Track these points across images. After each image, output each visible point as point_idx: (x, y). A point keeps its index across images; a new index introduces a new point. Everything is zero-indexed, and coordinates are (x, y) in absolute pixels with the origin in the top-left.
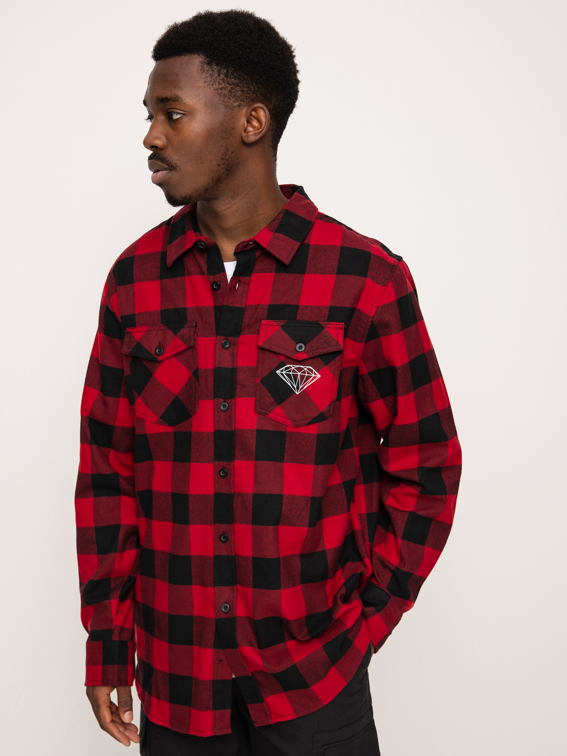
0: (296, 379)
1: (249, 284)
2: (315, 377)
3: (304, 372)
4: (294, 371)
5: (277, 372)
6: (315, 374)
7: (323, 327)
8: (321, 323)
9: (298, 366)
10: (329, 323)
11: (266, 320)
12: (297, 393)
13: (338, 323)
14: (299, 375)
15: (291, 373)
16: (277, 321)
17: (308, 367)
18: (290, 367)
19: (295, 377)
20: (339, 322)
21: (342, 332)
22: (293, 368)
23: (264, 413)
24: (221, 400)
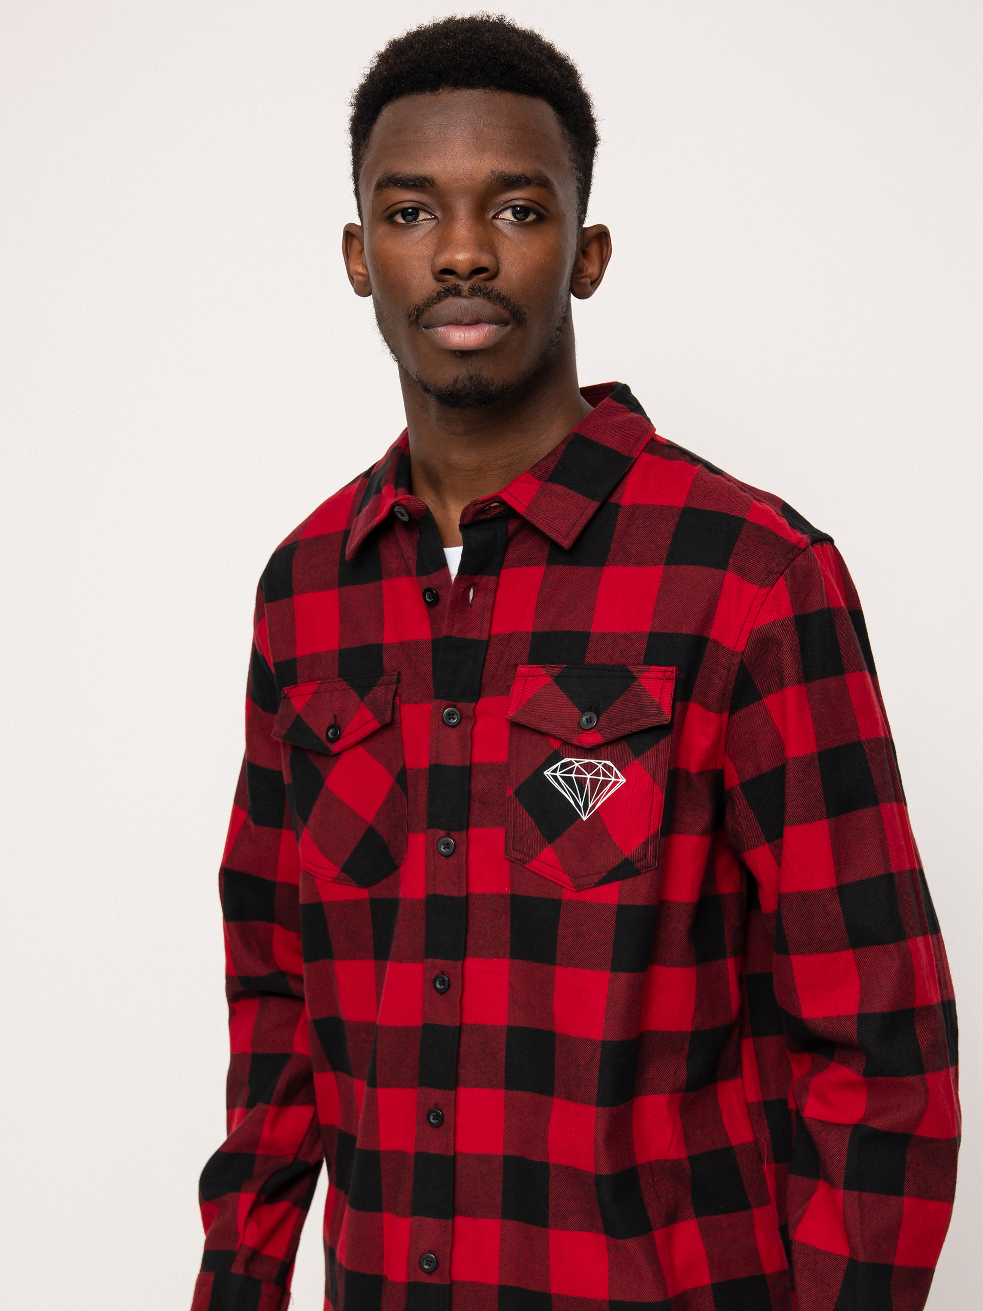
0: (582, 789)
1: (496, 590)
2: (615, 783)
3: (597, 774)
4: (578, 771)
5: (545, 773)
6: (616, 777)
7: (635, 677)
8: (630, 668)
9: (587, 761)
10: (646, 667)
11: (526, 664)
12: (585, 818)
13: (664, 668)
14: (588, 780)
15: (573, 775)
16: (548, 666)
17: (604, 762)
18: (571, 763)
19: (581, 783)
20: (666, 665)
21: (670, 687)
22: (577, 765)
23: (522, 861)
24: (442, 833)
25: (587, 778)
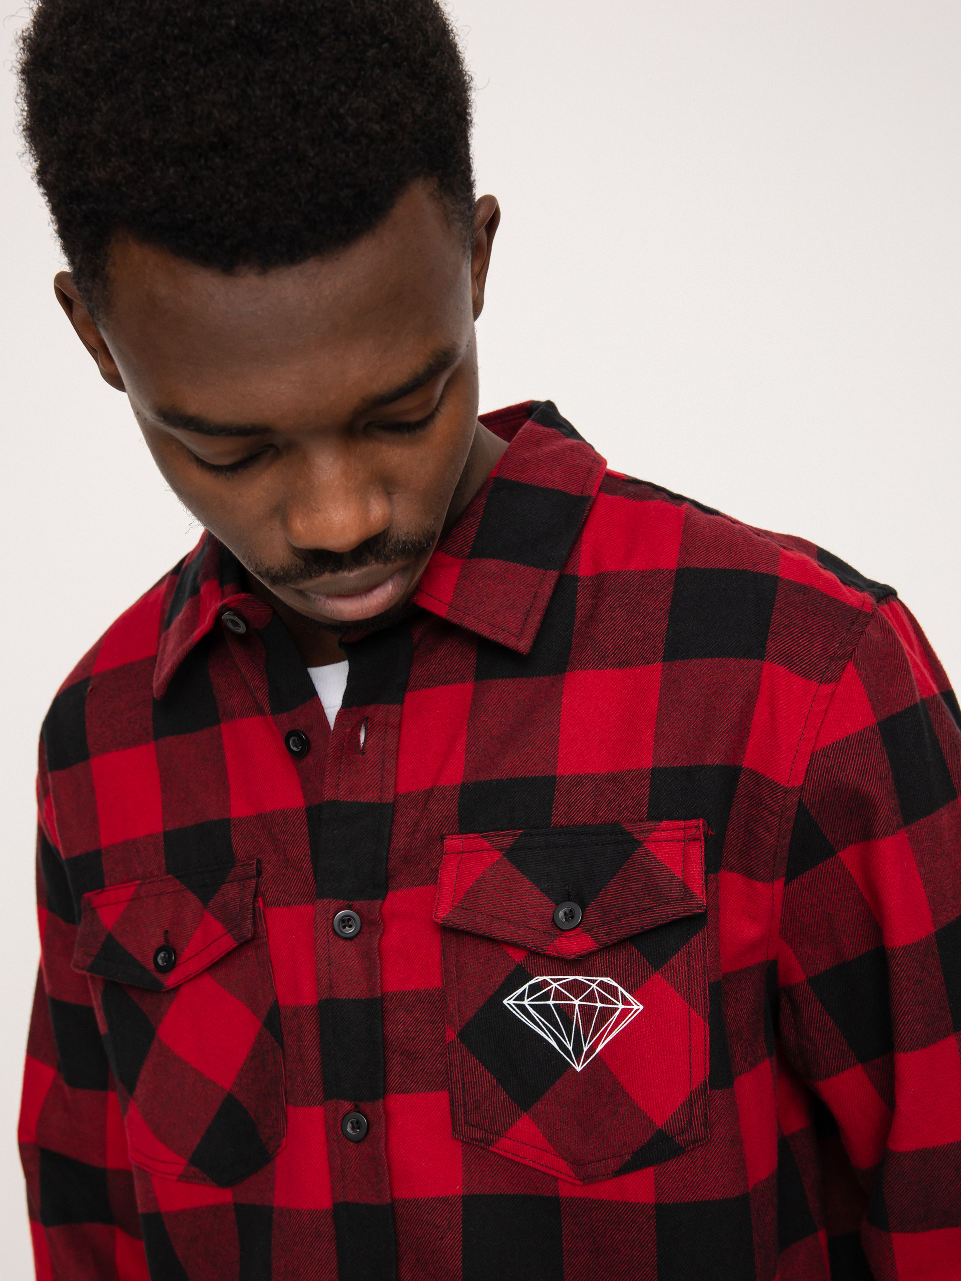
0: (568, 1023)
1: (400, 726)
2: (625, 1013)
3: (591, 997)
4: (559, 995)
5: (505, 1002)
6: (626, 1002)
7: (637, 841)
8: (627, 827)
9: (571, 978)
10: (654, 824)
11: (457, 834)
12: (578, 1068)
13: (682, 823)
14: (577, 1008)
15: (551, 1002)
16: (493, 833)
17: (600, 979)
18: (545, 983)
19: (566, 1012)
20: (686, 818)
21: (698, 852)
22: (555, 985)
23: (482, 1141)
24: (347, 1105)
25: (575, 1005)
